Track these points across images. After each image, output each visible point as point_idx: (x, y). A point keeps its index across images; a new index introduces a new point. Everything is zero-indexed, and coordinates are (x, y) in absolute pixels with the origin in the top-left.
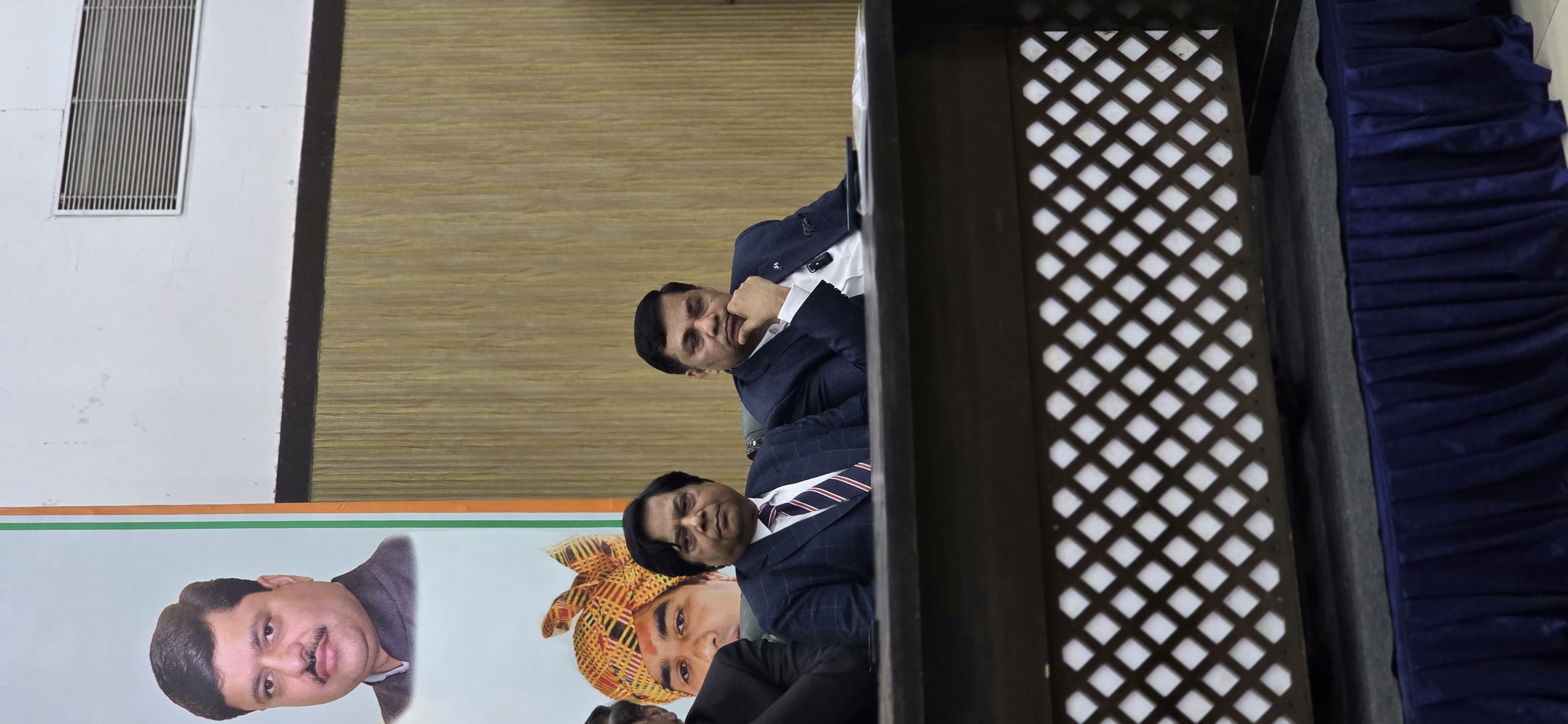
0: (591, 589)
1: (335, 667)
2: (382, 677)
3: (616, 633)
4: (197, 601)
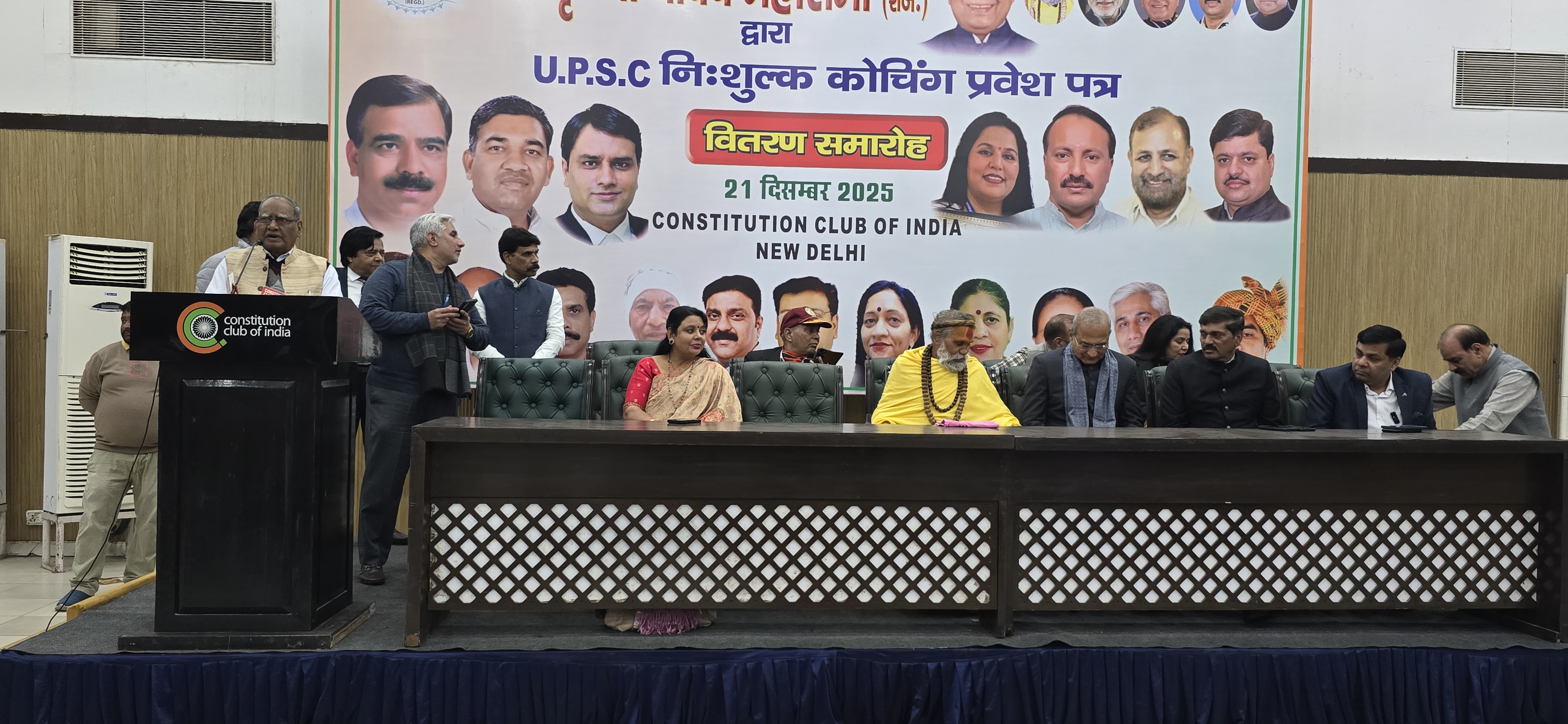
0: (1263, 297)
1: (1231, 188)
2: (1226, 208)
3: (1242, 307)
4: (1264, 127)
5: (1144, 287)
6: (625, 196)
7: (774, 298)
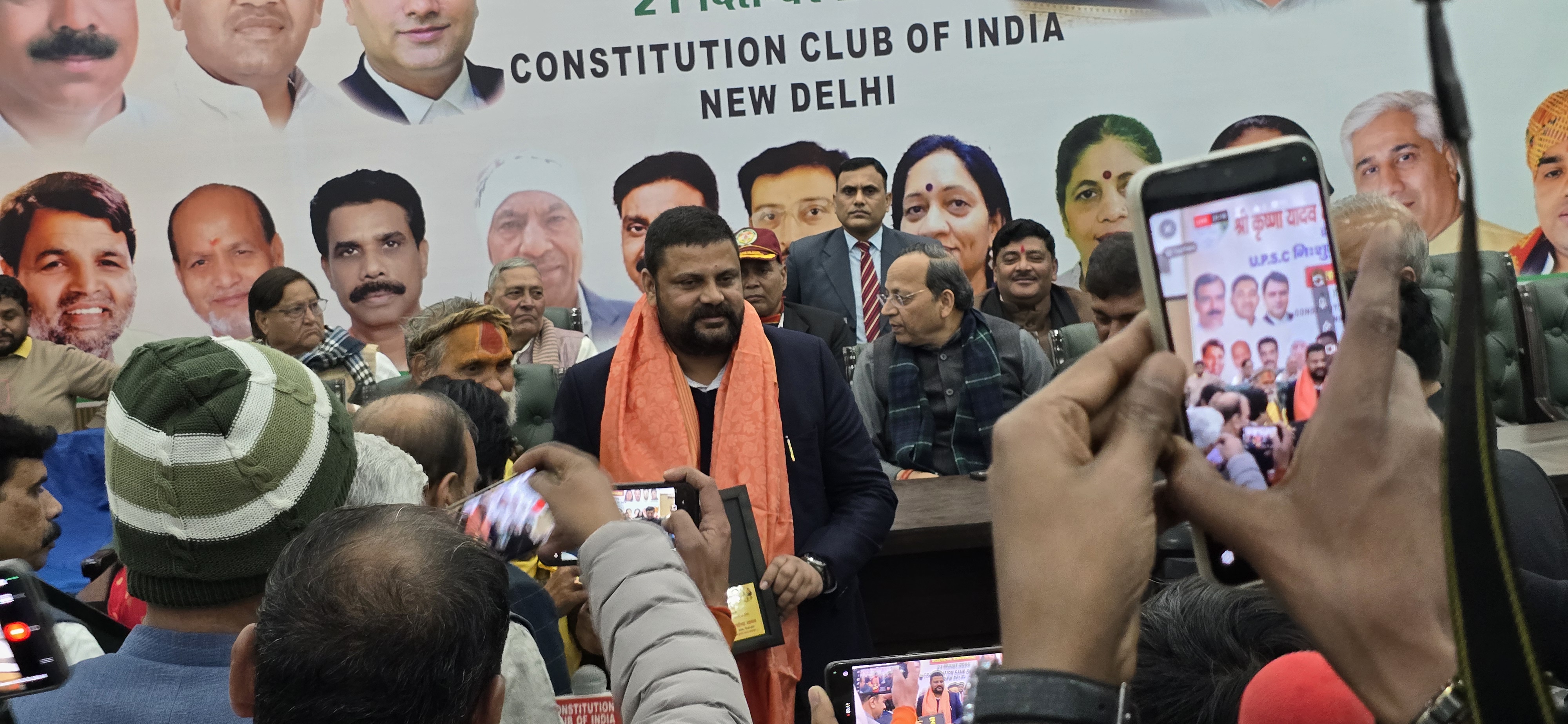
5: (1402, 101)
6: (457, 31)
7: (741, 185)
